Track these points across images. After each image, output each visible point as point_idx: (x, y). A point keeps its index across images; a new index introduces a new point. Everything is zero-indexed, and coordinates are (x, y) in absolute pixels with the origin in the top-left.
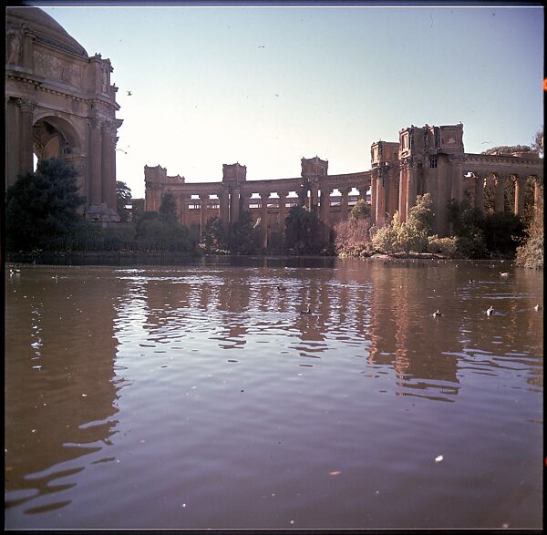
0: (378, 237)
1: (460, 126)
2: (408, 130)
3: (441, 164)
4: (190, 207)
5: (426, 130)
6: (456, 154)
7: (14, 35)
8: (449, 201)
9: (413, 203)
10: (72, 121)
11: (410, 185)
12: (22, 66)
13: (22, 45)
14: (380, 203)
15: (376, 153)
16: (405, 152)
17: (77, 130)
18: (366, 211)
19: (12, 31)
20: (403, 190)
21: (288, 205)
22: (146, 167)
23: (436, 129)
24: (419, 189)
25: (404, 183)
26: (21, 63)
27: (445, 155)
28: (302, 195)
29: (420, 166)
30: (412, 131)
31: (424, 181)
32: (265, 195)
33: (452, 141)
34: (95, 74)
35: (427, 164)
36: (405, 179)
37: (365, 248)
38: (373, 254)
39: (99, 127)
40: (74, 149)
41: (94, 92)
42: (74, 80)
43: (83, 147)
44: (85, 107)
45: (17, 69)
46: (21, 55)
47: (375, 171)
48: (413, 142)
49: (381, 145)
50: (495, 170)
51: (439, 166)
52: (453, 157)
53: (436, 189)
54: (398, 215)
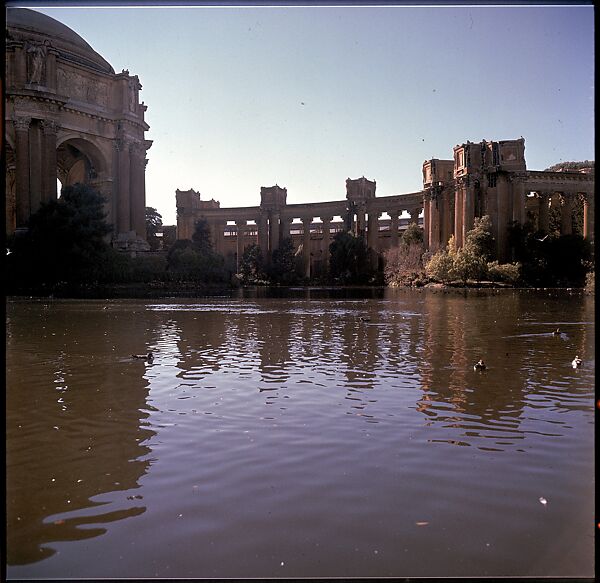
0: (432, 264)
1: (521, 142)
2: (463, 146)
3: (501, 183)
4: (226, 234)
5: (483, 146)
6: (517, 172)
7: (36, 53)
8: (511, 223)
9: (470, 226)
10: (98, 143)
11: (466, 207)
12: (45, 86)
13: (45, 63)
14: (434, 227)
15: (428, 172)
16: (461, 170)
17: (104, 153)
18: (418, 236)
19: (34, 49)
20: (458, 213)
21: (332, 231)
22: (178, 191)
23: (494, 144)
24: (477, 210)
25: (460, 204)
26: (43, 82)
27: (504, 173)
28: (348, 219)
29: (477, 186)
30: (468, 147)
31: (482, 202)
32: (307, 220)
33: (512, 157)
34: (122, 92)
35: (485, 184)
36: (462, 200)
37: (417, 276)
38: (427, 283)
39: (126, 149)
40: (100, 174)
41: (121, 111)
42: (100, 100)
43: (110, 170)
44: (112, 128)
45: (40, 88)
46: (44, 74)
47: (428, 192)
48: (469, 159)
49: (434, 163)
50: (560, 189)
51: (498, 185)
52: (514, 175)
53: (496, 211)
54: (454, 240)
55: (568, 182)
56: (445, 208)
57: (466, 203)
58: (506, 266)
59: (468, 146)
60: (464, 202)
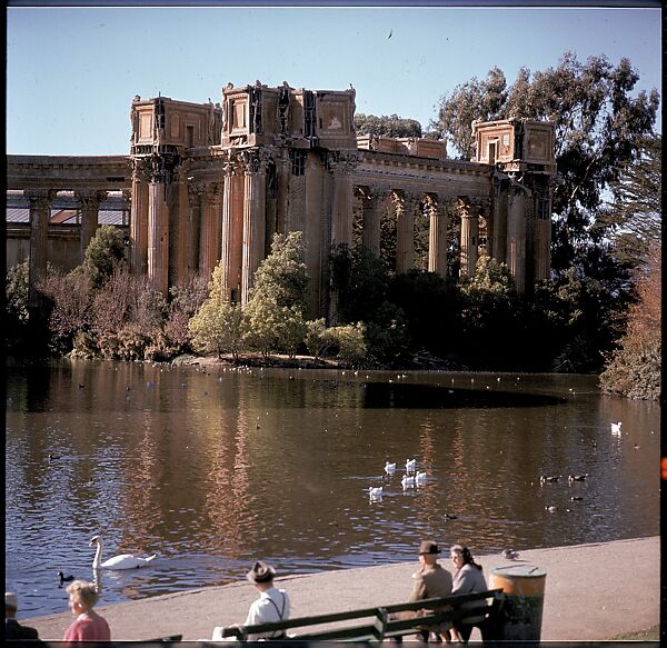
1: (350, 95)
2: (249, 90)
3: (312, 167)
6: (344, 151)
9: (262, 249)
11: (253, 209)
15: (147, 121)
16: (239, 135)
20: (232, 218)
23: (308, 95)
24: (270, 221)
25: (237, 202)
27: (320, 152)
29: (271, 170)
30: (256, 93)
31: (279, 204)
33: (336, 123)
35: (285, 167)
36: (238, 198)
37: (148, 342)
38: (174, 355)
47: (146, 163)
48: (259, 117)
49: (161, 105)
50: (399, 184)
51: (307, 172)
52: (337, 156)
53: (303, 220)
54: (221, 270)
55: (409, 171)
56: (181, 203)
57: (253, 202)
59: (259, 91)
60: (246, 198)
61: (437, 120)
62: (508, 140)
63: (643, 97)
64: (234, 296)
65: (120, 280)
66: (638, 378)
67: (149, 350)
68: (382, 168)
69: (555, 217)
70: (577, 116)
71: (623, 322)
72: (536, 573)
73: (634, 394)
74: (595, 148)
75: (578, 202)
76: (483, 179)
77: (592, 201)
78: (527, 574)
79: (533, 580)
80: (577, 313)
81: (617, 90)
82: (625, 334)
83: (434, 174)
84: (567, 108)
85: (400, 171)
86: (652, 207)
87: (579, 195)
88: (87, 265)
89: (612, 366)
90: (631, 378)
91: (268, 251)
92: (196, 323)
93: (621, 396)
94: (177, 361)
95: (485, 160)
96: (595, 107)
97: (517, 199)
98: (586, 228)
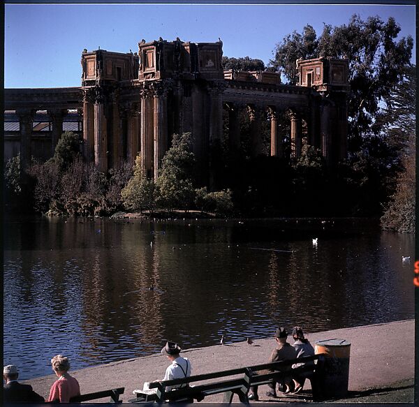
1: (219, 45)
2: (155, 43)
6: (216, 81)
15: (92, 65)
16: (150, 72)
20: (146, 125)
23: (192, 46)
27: (202, 83)
29: (170, 95)
31: (176, 115)
33: (210, 63)
35: (179, 92)
37: (96, 204)
47: (91, 92)
48: (162, 61)
49: (101, 55)
51: (194, 95)
52: (212, 84)
53: (191, 125)
54: (141, 157)
55: (257, 93)
56: (114, 116)
57: (159, 114)
58: (219, 194)
59: (161, 44)
60: (155, 112)
61: (274, 59)
62: (319, 71)
63: (403, 41)
64: (150, 174)
65: (77, 166)
66: (404, 219)
67: (97, 209)
68: (240, 91)
69: (350, 119)
70: (362, 54)
71: (394, 184)
72: (344, 344)
73: (402, 229)
74: (374, 75)
75: (364, 109)
76: (304, 97)
77: (373, 108)
78: (339, 344)
79: (342, 348)
80: (365, 179)
81: (387, 37)
82: (396, 192)
83: (273, 94)
84: (356, 50)
85: (251, 93)
86: (411, 111)
87: (364, 105)
88: (56, 157)
89: (388, 212)
90: (400, 219)
91: (170, 145)
92: (126, 192)
93: (394, 231)
94: (115, 216)
95: (305, 84)
96: (373, 49)
97: (325, 108)
98: (370, 126)
